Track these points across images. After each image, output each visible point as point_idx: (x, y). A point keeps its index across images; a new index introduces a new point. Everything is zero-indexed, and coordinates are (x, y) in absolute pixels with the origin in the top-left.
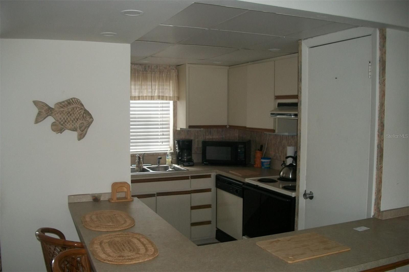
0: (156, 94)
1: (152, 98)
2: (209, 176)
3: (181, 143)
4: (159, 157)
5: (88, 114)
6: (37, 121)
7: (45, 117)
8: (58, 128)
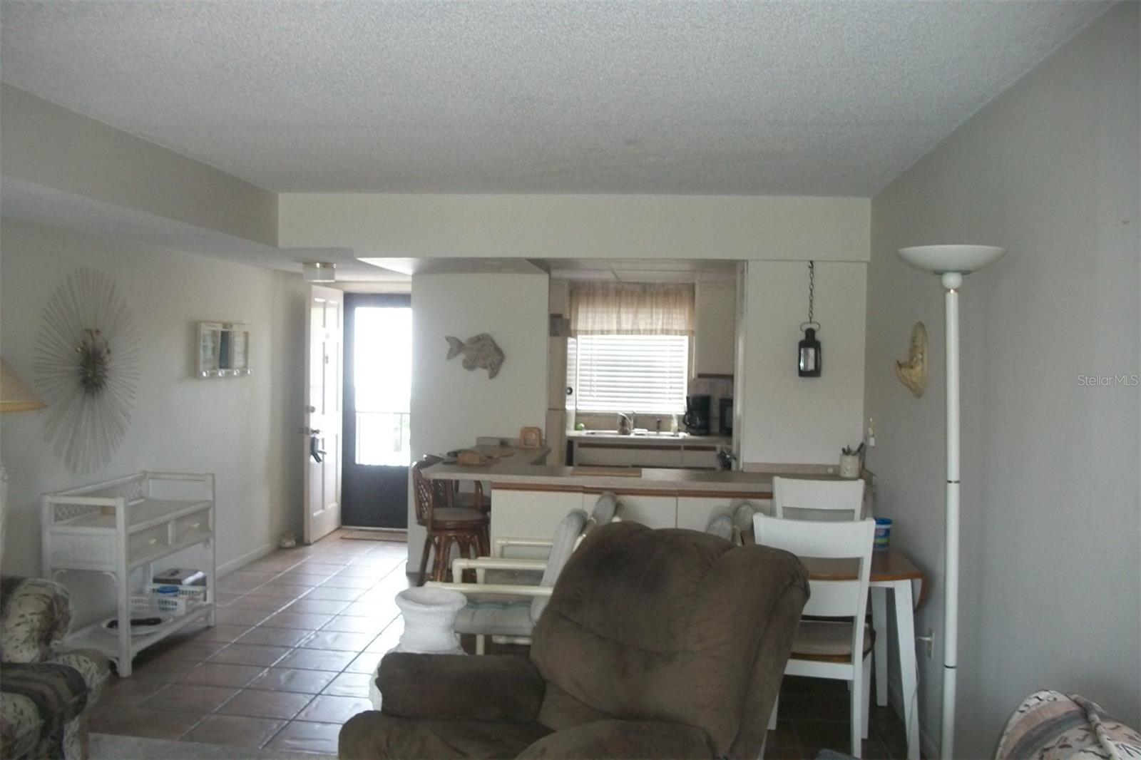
0: (659, 327)
1: (651, 332)
2: (713, 449)
3: (690, 400)
4: (658, 420)
5: (499, 351)
6: (449, 357)
7: (456, 355)
8: (470, 365)
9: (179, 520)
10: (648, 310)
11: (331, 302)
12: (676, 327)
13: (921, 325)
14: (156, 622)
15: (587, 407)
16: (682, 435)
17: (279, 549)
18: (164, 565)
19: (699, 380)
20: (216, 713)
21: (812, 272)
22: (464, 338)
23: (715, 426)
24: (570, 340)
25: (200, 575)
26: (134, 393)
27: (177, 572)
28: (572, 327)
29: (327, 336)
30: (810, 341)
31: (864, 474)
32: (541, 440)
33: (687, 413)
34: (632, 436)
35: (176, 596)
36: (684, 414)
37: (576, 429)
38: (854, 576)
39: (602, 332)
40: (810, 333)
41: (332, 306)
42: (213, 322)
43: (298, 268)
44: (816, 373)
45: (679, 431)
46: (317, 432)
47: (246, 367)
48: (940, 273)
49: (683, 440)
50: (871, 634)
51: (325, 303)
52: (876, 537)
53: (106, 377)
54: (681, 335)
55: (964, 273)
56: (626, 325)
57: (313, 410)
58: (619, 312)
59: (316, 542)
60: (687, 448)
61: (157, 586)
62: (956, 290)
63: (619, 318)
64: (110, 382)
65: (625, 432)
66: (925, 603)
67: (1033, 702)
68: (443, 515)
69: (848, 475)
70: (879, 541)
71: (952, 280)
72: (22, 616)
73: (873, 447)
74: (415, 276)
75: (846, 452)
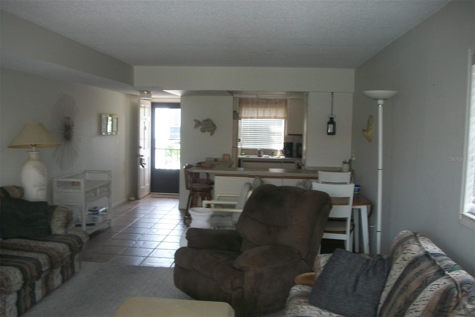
0: (273, 116)
3: (285, 144)
4: (273, 151)
5: (214, 125)
6: (195, 127)
7: (198, 126)
8: (203, 131)
9: (101, 187)
10: (269, 109)
11: (147, 106)
12: (279, 116)
13: (371, 116)
14: (93, 224)
15: (245, 146)
16: (282, 157)
17: (129, 201)
18: (92, 205)
19: (289, 136)
20: (120, 255)
21: (333, 97)
22: (201, 120)
23: (295, 154)
24: (240, 121)
25: (104, 209)
26: (81, 140)
27: (96, 208)
28: (240, 116)
29: (146, 119)
30: (332, 121)
31: (351, 170)
32: (230, 159)
33: (284, 149)
34: (263, 157)
35: (98, 216)
36: (283, 149)
37: (241, 155)
38: (347, 204)
39: (251, 118)
40: (332, 119)
41: (147, 107)
42: (106, 114)
43: (138, 93)
44: (333, 133)
45: (281, 156)
46: (142, 156)
47: (117, 131)
48: (376, 99)
49: (283, 159)
50: (353, 225)
51: (144, 106)
52: (355, 191)
53: (73, 135)
54: (282, 119)
55: (385, 99)
56: (260, 115)
57: (141, 147)
58: (258, 110)
59: (142, 198)
60: (284, 162)
61: (90, 213)
62: (382, 105)
63: (258, 112)
64: (74, 137)
65: (260, 156)
66: (371, 213)
67: (401, 233)
68: (195, 186)
69: (345, 171)
70: (356, 193)
71: (380, 102)
72: (59, 218)
73: (354, 161)
74: (182, 96)
75: (345, 163)
